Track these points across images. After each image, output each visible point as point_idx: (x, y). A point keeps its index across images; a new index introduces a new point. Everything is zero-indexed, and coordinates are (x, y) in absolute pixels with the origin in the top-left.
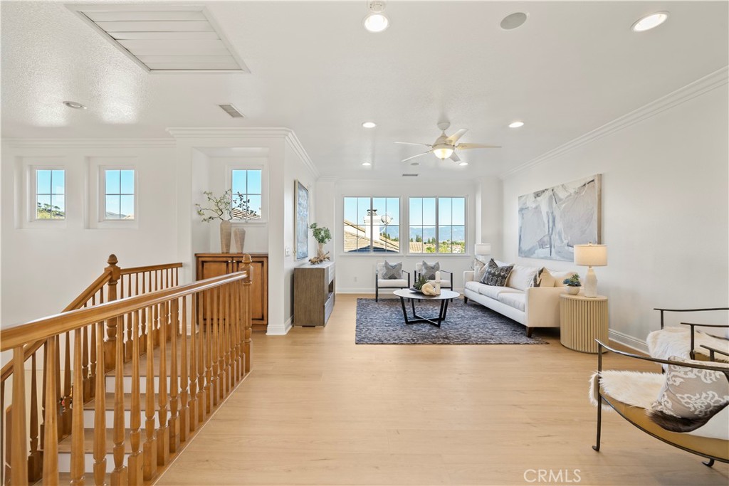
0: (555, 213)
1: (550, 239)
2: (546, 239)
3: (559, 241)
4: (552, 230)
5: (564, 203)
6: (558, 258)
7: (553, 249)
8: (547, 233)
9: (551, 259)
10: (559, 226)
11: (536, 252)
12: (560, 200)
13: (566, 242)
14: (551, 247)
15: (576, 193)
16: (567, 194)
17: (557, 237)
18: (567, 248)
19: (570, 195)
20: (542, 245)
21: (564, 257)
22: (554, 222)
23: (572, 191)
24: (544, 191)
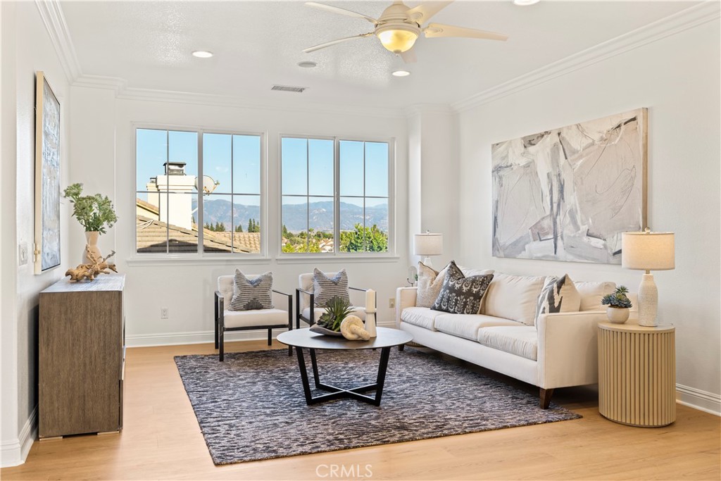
0: (563, 176)
1: (555, 223)
2: (547, 223)
3: (571, 227)
4: (559, 205)
5: (581, 157)
6: (570, 257)
7: (560, 243)
8: (548, 212)
9: (556, 259)
10: (571, 199)
11: (527, 247)
12: (574, 152)
13: (584, 228)
14: (556, 238)
15: (602, 139)
16: (586, 142)
17: (568, 219)
18: (586, 239)
19: (593, 144)
20: (538, 235)
21: (580, 256)
22: (561, 191)
23: (596, 137)
24: (542, 136)
